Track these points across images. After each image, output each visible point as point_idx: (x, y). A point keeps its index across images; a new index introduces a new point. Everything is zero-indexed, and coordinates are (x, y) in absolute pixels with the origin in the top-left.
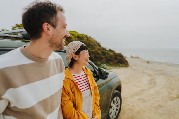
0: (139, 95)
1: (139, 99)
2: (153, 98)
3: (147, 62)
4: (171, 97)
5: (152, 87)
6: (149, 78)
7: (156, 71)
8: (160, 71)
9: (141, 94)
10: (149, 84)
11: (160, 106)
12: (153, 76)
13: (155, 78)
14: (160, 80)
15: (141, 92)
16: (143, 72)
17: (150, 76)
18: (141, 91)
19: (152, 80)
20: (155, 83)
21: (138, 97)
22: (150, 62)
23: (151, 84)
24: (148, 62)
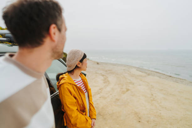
0: (99, 93)
1: (100, 97)
2: (111, 95)
3: (96, 63)
4: (123, 91)
5: (107, 85)
6: (102, 78)
7: (106, 71)
8: (109, 70)
9: (101, 92)
10: (104, 83)
11: (117, 100)
12: (105, 76)
13: (107, 77)
14: (112, 79)
15: (100, 91)
16: (96, 73)
17: (103, 76)
18: (100, 89)
19: (105, 79)
20: (108, 81)
21: (99, 96)
22: (99, 63)
23: (106, 83)
24: (98, 64)
